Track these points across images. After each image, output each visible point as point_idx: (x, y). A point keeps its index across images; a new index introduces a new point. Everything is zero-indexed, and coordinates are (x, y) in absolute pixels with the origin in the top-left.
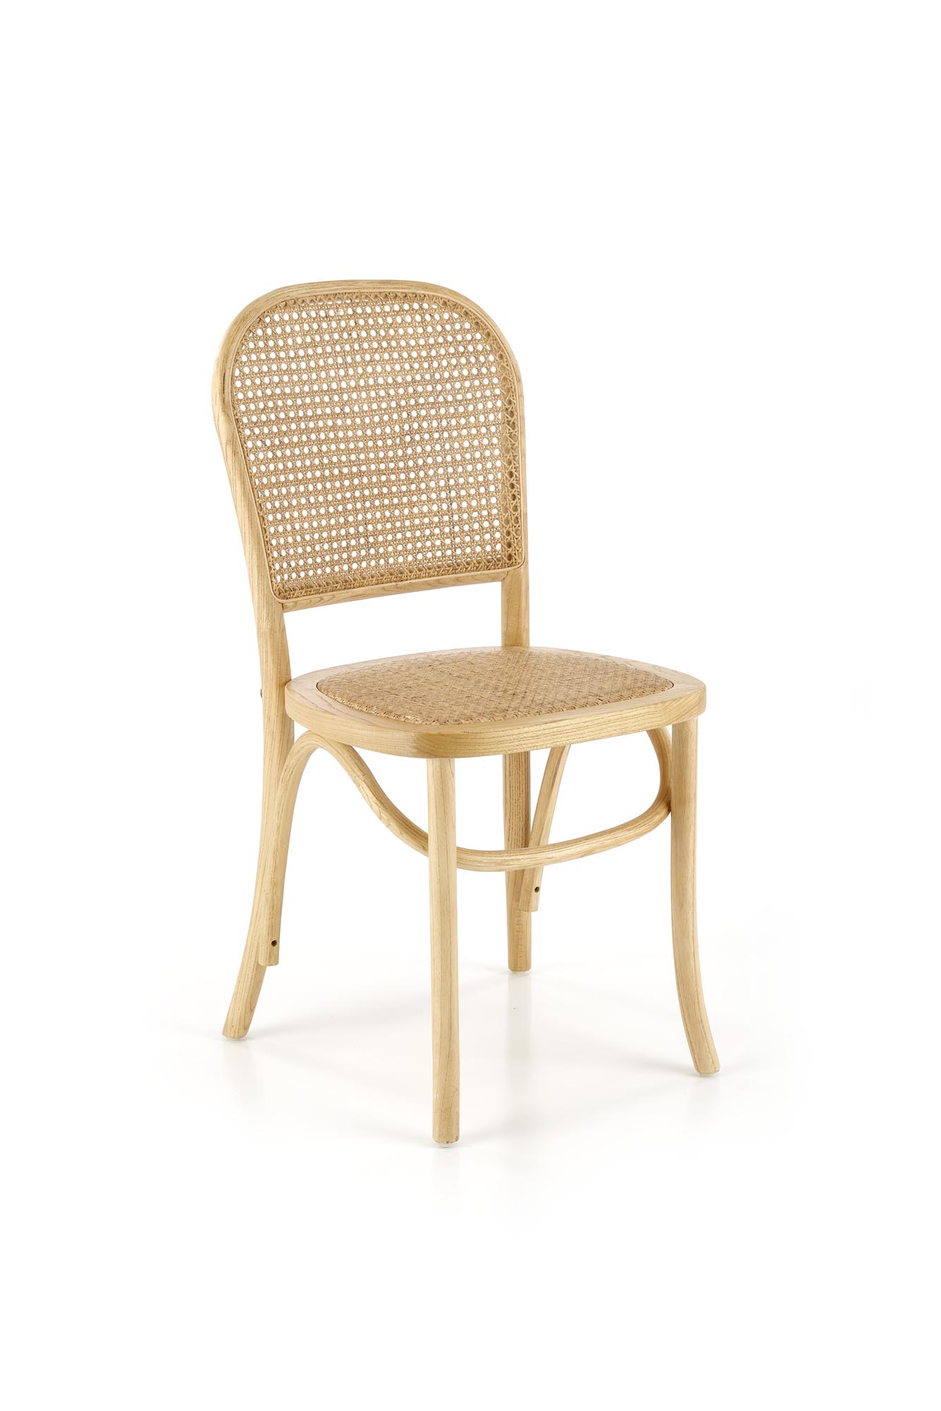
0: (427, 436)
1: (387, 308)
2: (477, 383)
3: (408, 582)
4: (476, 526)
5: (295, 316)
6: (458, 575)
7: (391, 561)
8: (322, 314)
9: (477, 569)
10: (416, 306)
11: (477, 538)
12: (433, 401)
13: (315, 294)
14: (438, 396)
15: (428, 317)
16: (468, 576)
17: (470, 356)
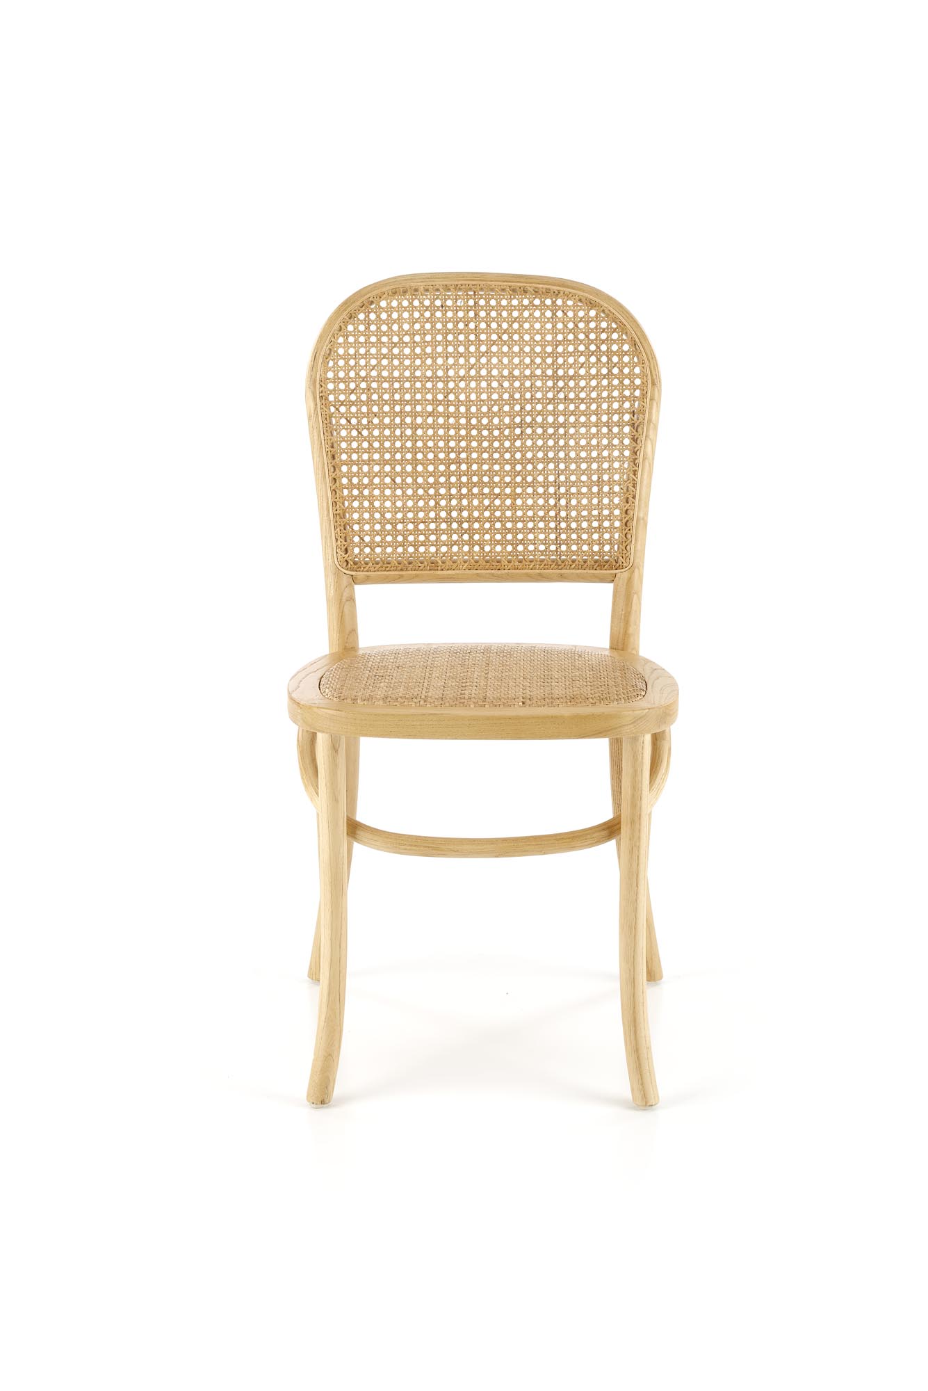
0: (540, 431)
1: (515, 302)
2: (605, 382)
3: (506, 571)
4: (585, 525)
5: (405, 303)
6: (563, 571)
7: (487, 548)
8: (438, 303)
9: (582, 568)
10: (548, 302)
11: (585, 536)
12: (552, 397)
13: (433, 283)
14: (558, 392)
15: (560, 314)
16: (572, 573)
17: (601, 356)
